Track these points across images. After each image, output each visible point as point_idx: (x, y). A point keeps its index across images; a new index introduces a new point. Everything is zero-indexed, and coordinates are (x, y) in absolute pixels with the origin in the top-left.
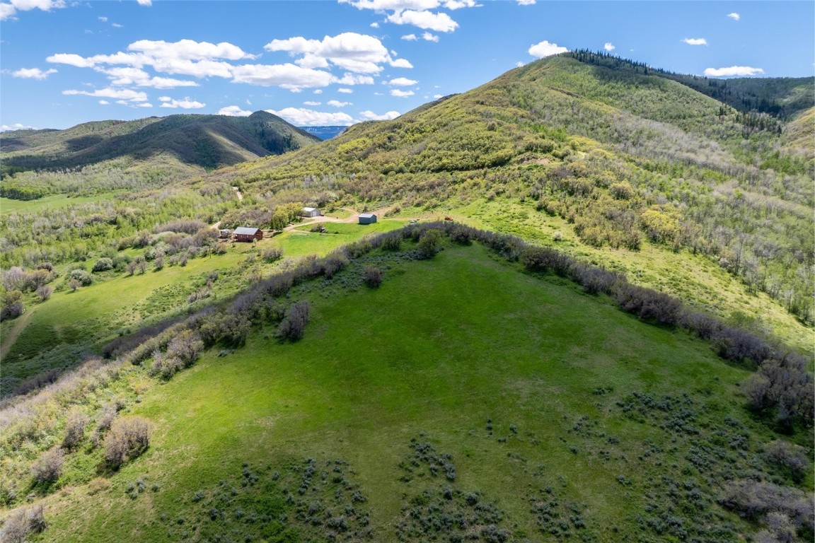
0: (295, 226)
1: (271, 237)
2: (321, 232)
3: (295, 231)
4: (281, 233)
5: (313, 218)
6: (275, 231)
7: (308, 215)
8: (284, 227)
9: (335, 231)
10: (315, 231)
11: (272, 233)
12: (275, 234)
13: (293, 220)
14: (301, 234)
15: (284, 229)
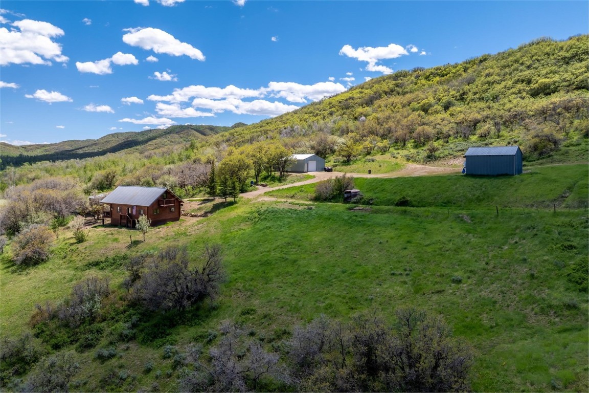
0: (268, 189)
1: (205, 215)
2: (346, 201)
3: (267, 199)
4: (231, 204)
5: (310, 173)
6: (218, 200)
7: (300, 168)
8: (243, 191)
9: (398, 198)
10: (326, 199)
11: (210, 205)
12: (216, 208)
13: (265, 179)
14: (286, 207)
15: (241, 195)
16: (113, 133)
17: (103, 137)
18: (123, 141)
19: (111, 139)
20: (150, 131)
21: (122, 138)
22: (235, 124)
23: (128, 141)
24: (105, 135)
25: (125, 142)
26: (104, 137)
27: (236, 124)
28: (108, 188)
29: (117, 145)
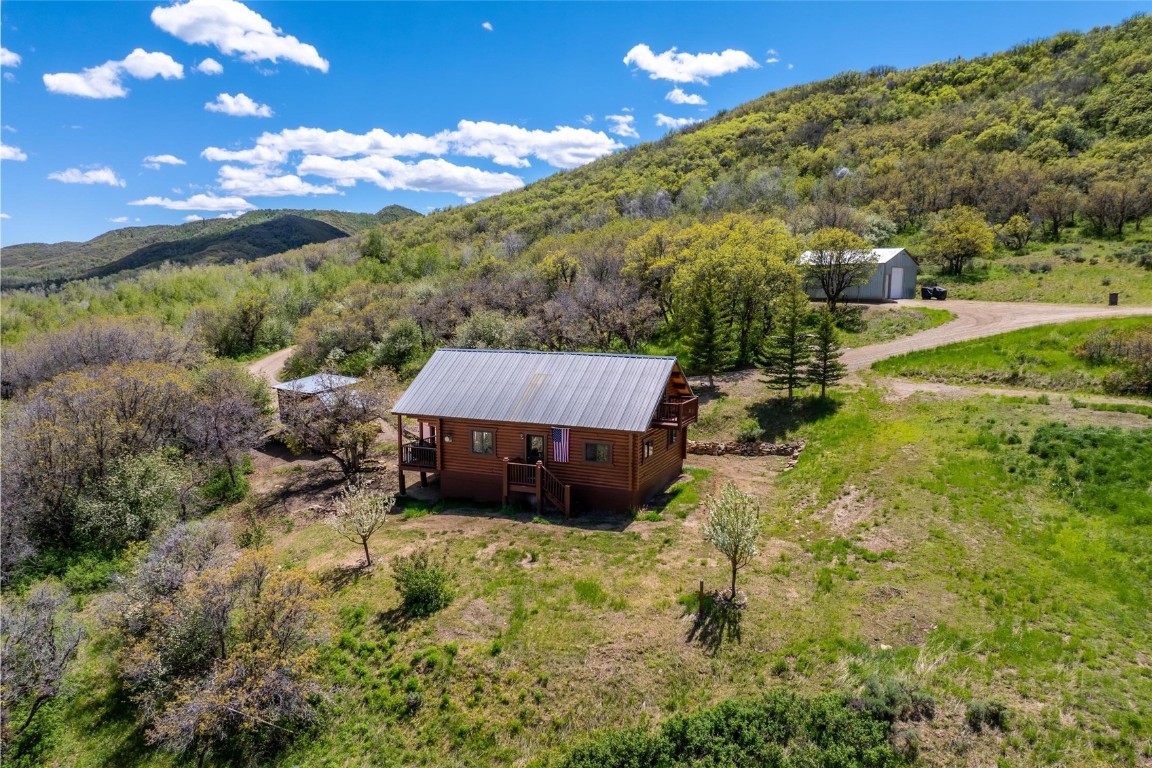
16: (122, 227)
17: (99, 237)
18: (147, 245)
19: (119, 241)
20: (204, 223)
21: (143, 239)
22: (385, 209)
23: (158, 245)
24: (104, 232)
25: (150, 247)
26: (102, 236)
27: (388, 208)
28: (247, 351)
29: (135, 254)
